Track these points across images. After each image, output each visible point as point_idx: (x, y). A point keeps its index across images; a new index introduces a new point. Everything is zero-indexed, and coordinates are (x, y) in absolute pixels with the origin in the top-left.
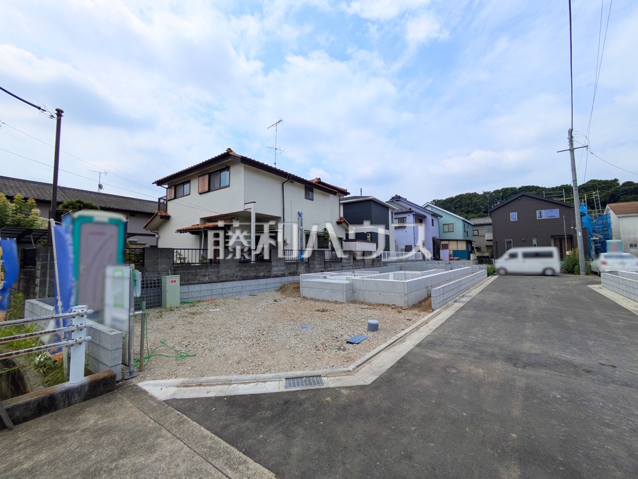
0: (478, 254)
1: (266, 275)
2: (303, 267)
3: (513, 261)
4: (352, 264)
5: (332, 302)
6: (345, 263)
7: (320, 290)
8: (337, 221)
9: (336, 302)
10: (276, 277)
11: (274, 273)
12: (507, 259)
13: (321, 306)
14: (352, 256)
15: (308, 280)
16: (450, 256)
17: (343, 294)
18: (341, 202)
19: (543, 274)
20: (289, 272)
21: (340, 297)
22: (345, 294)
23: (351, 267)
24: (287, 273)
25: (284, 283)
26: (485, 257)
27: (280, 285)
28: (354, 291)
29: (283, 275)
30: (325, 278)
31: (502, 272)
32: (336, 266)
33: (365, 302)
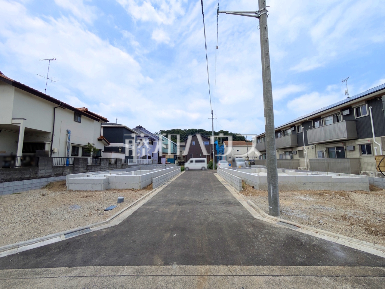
0: (179, 161)
1: (32, 177)
2: (68, 169)
3: (192, 164)
4: (108, 167)
5: (93, 191)
6: (103, 166)
7: (84, 184)
8: (98, 138)
9: (96, 191)
10: (42, 178)
11: (40, 175)
12: (189, 163)
13: (85, 194)
14: (108, 162)
15: (75, 178)
16: (166, 161)
17: (102, 185)
18: (102, 125)
19: (202, 170)
20: (55, 173)
21: (99, 188)
22: (103, 185)
23: (107, 169)
24: (53, 174)
25: (49, 182)
26: (182, 162)
27: (46, 184)
28: (109, 183)
29: (50, 176)
30: (88, 176)
31: (187, 169)
32: (96, 168)
33: (116, 189)
